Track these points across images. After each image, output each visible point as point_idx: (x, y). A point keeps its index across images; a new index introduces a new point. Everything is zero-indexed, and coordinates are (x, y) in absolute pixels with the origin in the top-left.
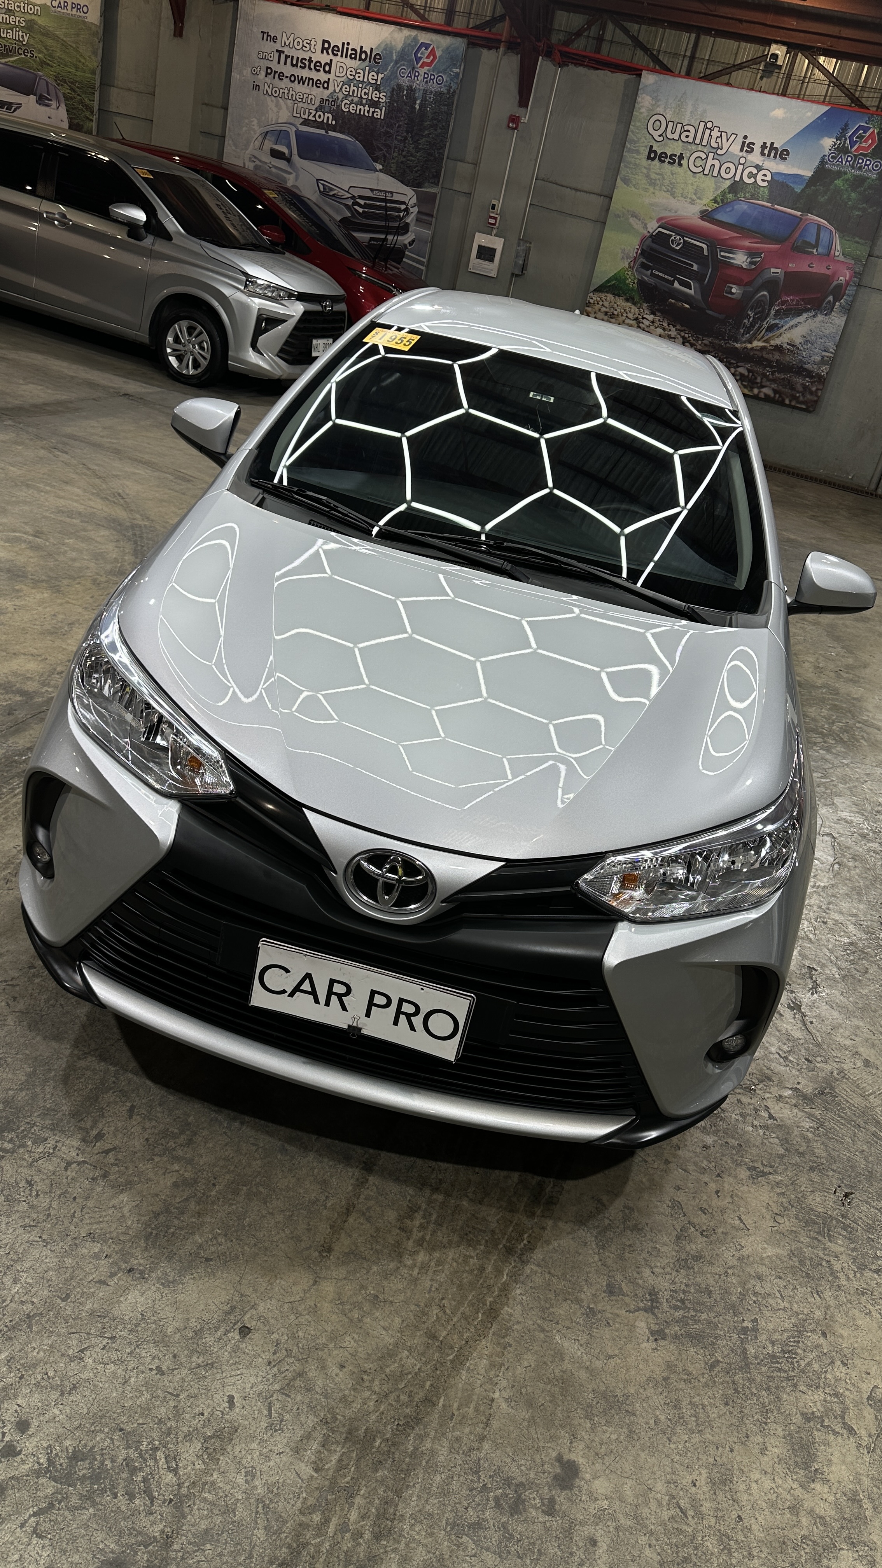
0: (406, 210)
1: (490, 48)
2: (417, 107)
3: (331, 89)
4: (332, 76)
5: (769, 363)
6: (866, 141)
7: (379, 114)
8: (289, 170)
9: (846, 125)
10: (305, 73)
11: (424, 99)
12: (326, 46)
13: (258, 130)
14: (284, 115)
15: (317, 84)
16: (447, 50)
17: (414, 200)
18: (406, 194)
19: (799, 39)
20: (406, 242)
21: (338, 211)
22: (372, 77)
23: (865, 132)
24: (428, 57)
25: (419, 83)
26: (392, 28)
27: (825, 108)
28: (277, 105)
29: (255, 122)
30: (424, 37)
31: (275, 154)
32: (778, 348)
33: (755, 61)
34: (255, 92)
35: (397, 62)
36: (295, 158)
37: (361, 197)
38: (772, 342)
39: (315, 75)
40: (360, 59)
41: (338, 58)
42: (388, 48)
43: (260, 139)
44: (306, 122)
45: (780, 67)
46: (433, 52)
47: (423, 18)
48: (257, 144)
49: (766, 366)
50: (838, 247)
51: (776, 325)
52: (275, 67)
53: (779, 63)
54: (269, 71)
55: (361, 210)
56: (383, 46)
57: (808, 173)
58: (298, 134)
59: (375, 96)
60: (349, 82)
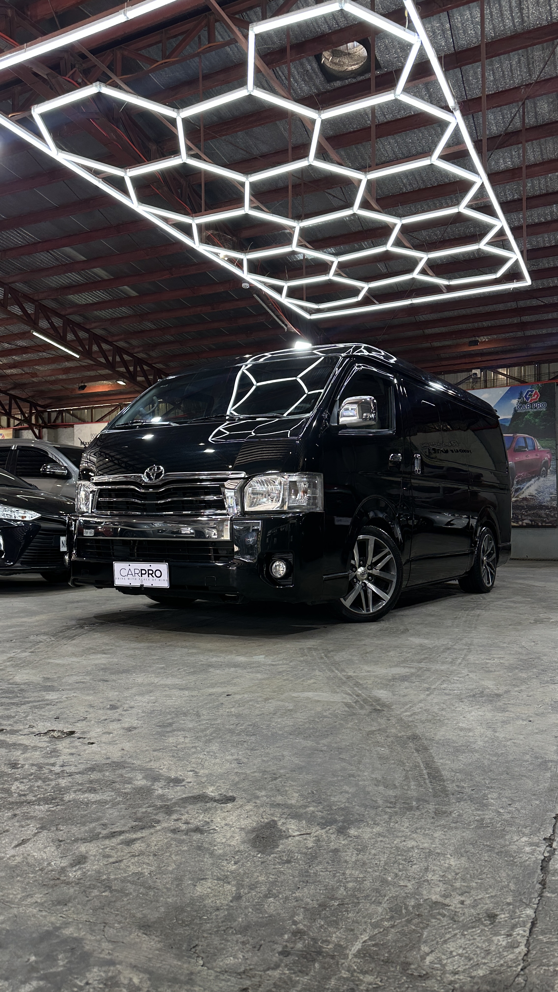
5: (523, 508)
6: (534, 396)
9: (521, 392)
19: (483, 365)
23: (532, 392)
27: (508, 388)
32: (525, 499)
33: (467, 379)
38: (520, 497)
45: (480, 378)
49: (521, 510)
50: (538, 445)
51: (519, 488)
53: (479, 376)
57: (511, 417)
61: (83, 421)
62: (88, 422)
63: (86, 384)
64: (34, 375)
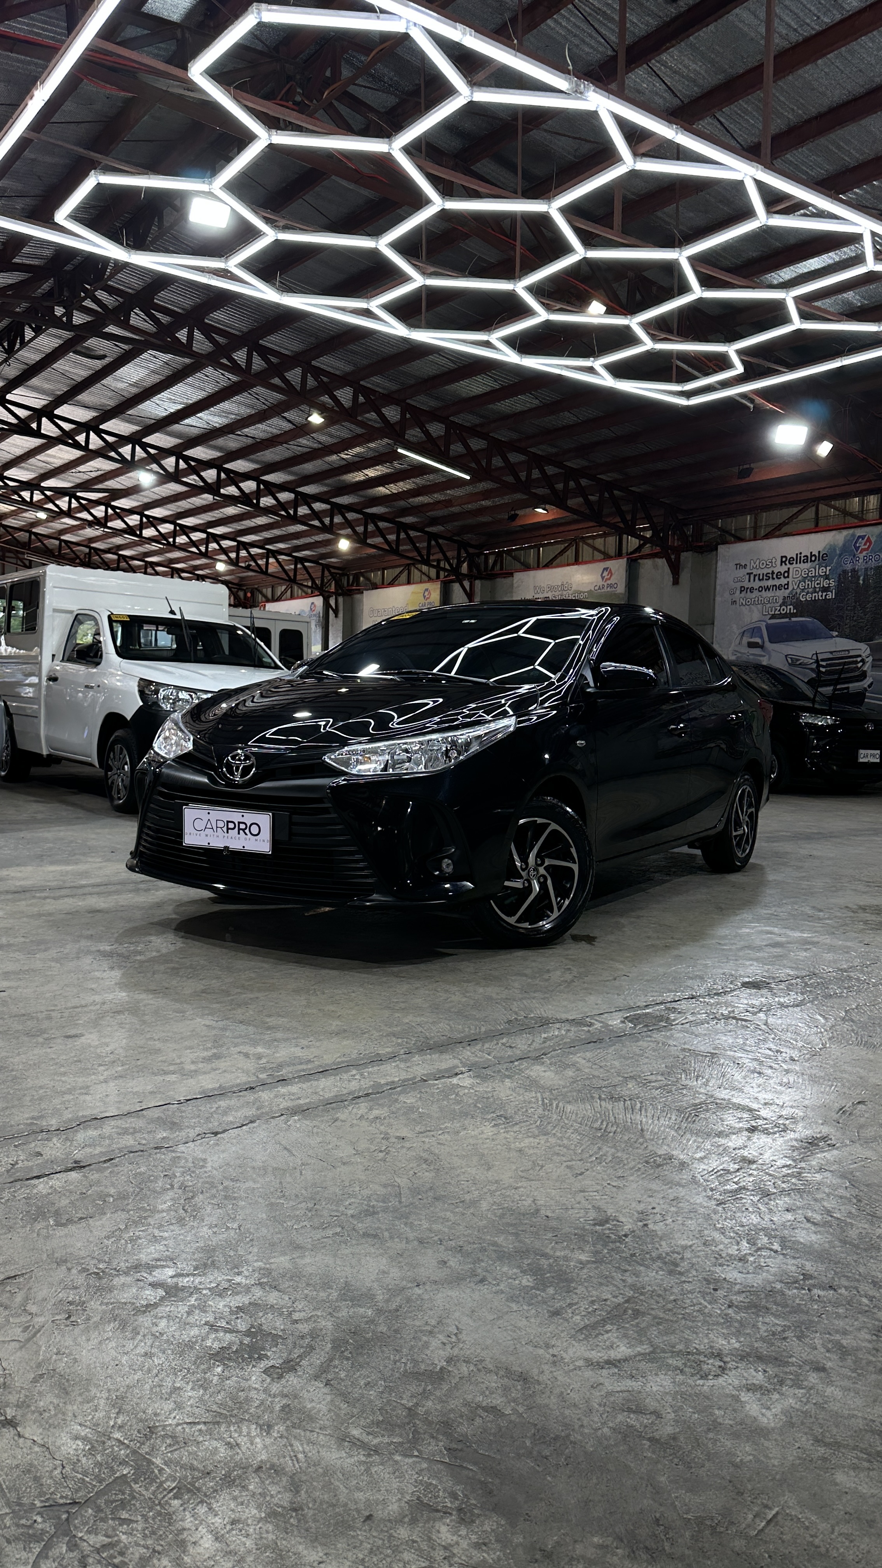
0: (863, 661)
3: (790, 588)
4: (790, 579)
7: (830, 595)
8: (763, 653)
10: (770, 583)
11: (866, 575)
12: (784, 560)
13: (736, 630)
14: (757, 616)
15: (780, 587)
16: (879, 536)
17: (868, 651)
18: (862, 649)
20: (866, 686)
21: (805, 675)
22: (822, 571)
24: (865, 544)
25: (860, 565)
26: (834, 533)
28: (750, 611)
29: (735, 627)
31: (751, 645)
34: (734, 606)
35: (840, 555)
36: (768, 644)
37: (823, 660)
39: (777, 582)
40: (811, 561)
41: (794, 565)
42: (832, 548)
43: (739, 638)
44: (773, 617)
46: (869, 540)
47: (862, 520)
48: (737, 641)
52: (746, 584)
54: (742, 589)
55: (823, 670)
56: (828, 547)
58: (768, 627)
59: (825, 584)
60: (804, 580)
61: (527, 567)
62: (534, 569)
63: (518, 512)
64: (448, 503)
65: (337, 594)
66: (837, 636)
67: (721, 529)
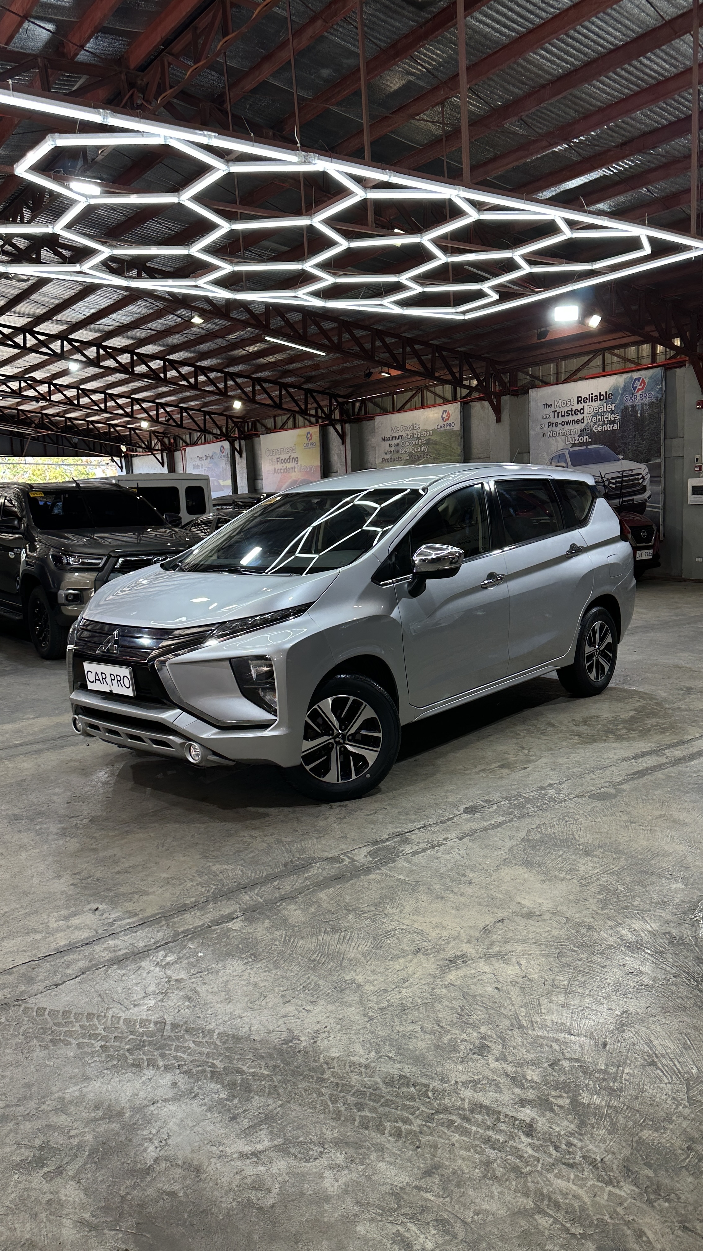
0: (643, 478)
1: (680, 367)
2: (639, 415)
3: (586, 422)
4: (585, 415)
7: (616, 427)
10: (570, 418)
11: (642, 410)
12: (580, 400)
13: (547, 458)
14: (561, 445)
15: (577, 422)
16: (651, 378)
17: (647, 470)
18: (642, 469)
20: (646, 497)
22: (609, 408)
24: (641, 385)
25: (638, 401)
26: (616, 376)
28: (556, 441)
29: (545, 454)
30: (636, 375)
34: (543, 438)
35: (622, 394)
36: (571, 467)
37: (612, 478)
39: (575, 418)
41: (588, 403)
42: (616, 389)
43: (549, 463)
44: (574, 445)
46: (643, 381)
47: (638, 364)
52: (552, 420)
54: (550, 424)
55: (614, 486)
56: (612, 388)
58: (571, 454)
59: (612, 417)
60: (596, 415)
61: (385, 412)
62: (390, 413)
65: (240, 438)
66: (622, 459)
67: (532, 376)
